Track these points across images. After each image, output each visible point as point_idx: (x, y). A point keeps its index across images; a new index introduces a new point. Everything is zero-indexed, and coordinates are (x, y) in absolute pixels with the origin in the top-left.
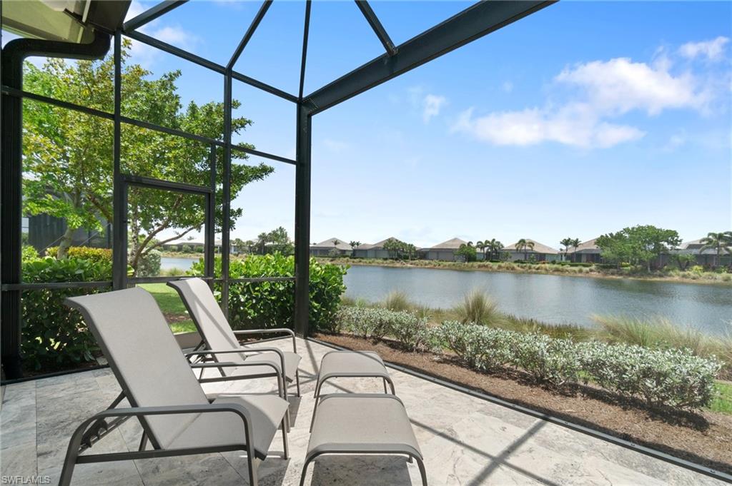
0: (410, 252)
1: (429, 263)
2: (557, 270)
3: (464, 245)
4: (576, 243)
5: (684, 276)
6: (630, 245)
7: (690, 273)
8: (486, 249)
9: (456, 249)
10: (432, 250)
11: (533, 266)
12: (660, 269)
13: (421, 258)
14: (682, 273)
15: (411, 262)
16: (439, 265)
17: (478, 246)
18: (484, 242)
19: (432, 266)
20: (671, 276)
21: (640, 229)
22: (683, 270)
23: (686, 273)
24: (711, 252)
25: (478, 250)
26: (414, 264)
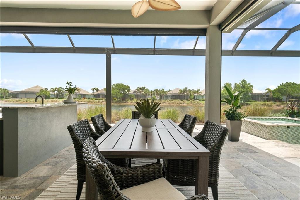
0: (5, 94)
1: (20, 100)
2: (89, 102)
3: (43, 90)
4: (97, 90)
5: (131, 102)
6: (115, 91)
7: (133, 101)
8: (56, 92)
9: (37, 92)
10: (21, 93)
11: (79, 100)
12: (125, 100)
13: (13, 97)
14: (131, 101)
15: (5, 100)
16: (27, 101)
17: (51, 90)
18: (54, 89)
19: (22, 102)
20: (128, 102)
21: (119, 84)
22: (131, 100)
23: (132, 101)
24: (139, 94)
25: (51, 93)
26: (8, 101)
